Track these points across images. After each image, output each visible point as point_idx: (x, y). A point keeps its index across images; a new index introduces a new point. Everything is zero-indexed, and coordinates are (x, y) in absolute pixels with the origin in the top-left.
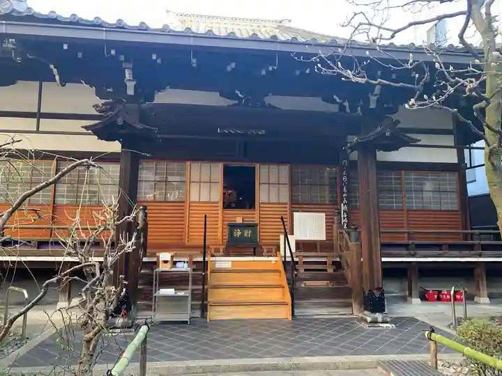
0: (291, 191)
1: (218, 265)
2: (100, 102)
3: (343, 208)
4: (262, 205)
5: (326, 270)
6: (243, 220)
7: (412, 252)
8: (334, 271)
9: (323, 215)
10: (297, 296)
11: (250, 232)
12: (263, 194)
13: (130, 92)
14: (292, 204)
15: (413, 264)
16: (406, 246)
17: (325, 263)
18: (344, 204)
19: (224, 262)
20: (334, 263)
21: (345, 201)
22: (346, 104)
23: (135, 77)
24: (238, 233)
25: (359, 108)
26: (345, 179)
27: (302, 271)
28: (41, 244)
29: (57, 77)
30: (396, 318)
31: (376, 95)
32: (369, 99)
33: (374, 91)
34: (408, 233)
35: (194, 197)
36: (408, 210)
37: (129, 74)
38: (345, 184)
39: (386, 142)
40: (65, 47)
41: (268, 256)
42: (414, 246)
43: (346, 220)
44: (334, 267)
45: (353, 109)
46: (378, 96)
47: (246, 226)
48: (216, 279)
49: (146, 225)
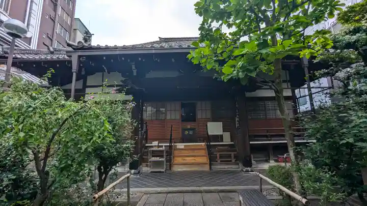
0: (212, 113)
1: (178, 147)
2: (123, 79)
3: (237, 119)
4: (199, 120)
6: (191, 127)
7: (269, 139)
9: (221, 123)
10: (212, 160)
11: (192, 132)
12: (199, 115)
13: (135, 74)
14: (212, 118)
16: (266, 136)
19: (181, 146)
21: (238, 116)
23: (136, 68)
24: (187, 132)
26: (237, 106)
29: (106, 71)
30: (259, 170)
35: (168, 117)
37: (134, 67)
38: (237, 108)
40: (104, 58)
41: (200, 142)
47: (191, 129)
48: (176, 153)
49: (147, 130)
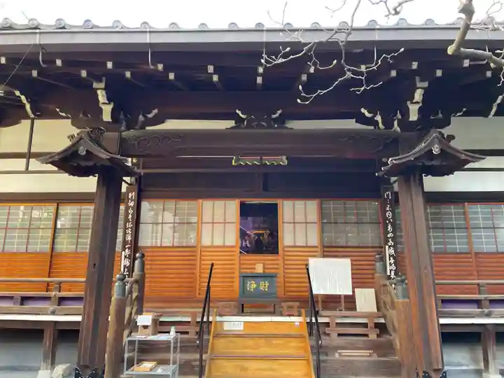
0: (322, 231)
1: (227, 327)
2: (75, 131)
3: (389, 251)
4: (286, 249)
5: (366, 335)
6: (264, 268)
7: (486, 311)
8: (378, 336)
9: (347, 261)
11: (267, 284)
12: (288, 237)
13: (107, 118)
14: (324, 247)
15: (488, 326)
17: (365, 325)
18: (390, 247)
19: (234, 323)
20: (377, 325)
21: (391, 243)
22: (379, 118)
23: (110, 100)
24: (252, 285)
25: (396, 123)
26: (389, 214)
27: (334, 335)
28: (24, 300)
29: (28, 107)
31: (417, 103)
32: (408, 109)
33: (413, 98)
34: (478, 285)
36: (477, 254)
37: (103, 96)
38: (390, 222)
39: (435, 163)
40: (3, 61)
41: (289, 315)
42: (488, 303)
43: (394, 267)
44: (378, 331)
45: (388, 124)
46: (421, 104)
47: (263, 276)
48: (221, 345)
49: (143, 276)
